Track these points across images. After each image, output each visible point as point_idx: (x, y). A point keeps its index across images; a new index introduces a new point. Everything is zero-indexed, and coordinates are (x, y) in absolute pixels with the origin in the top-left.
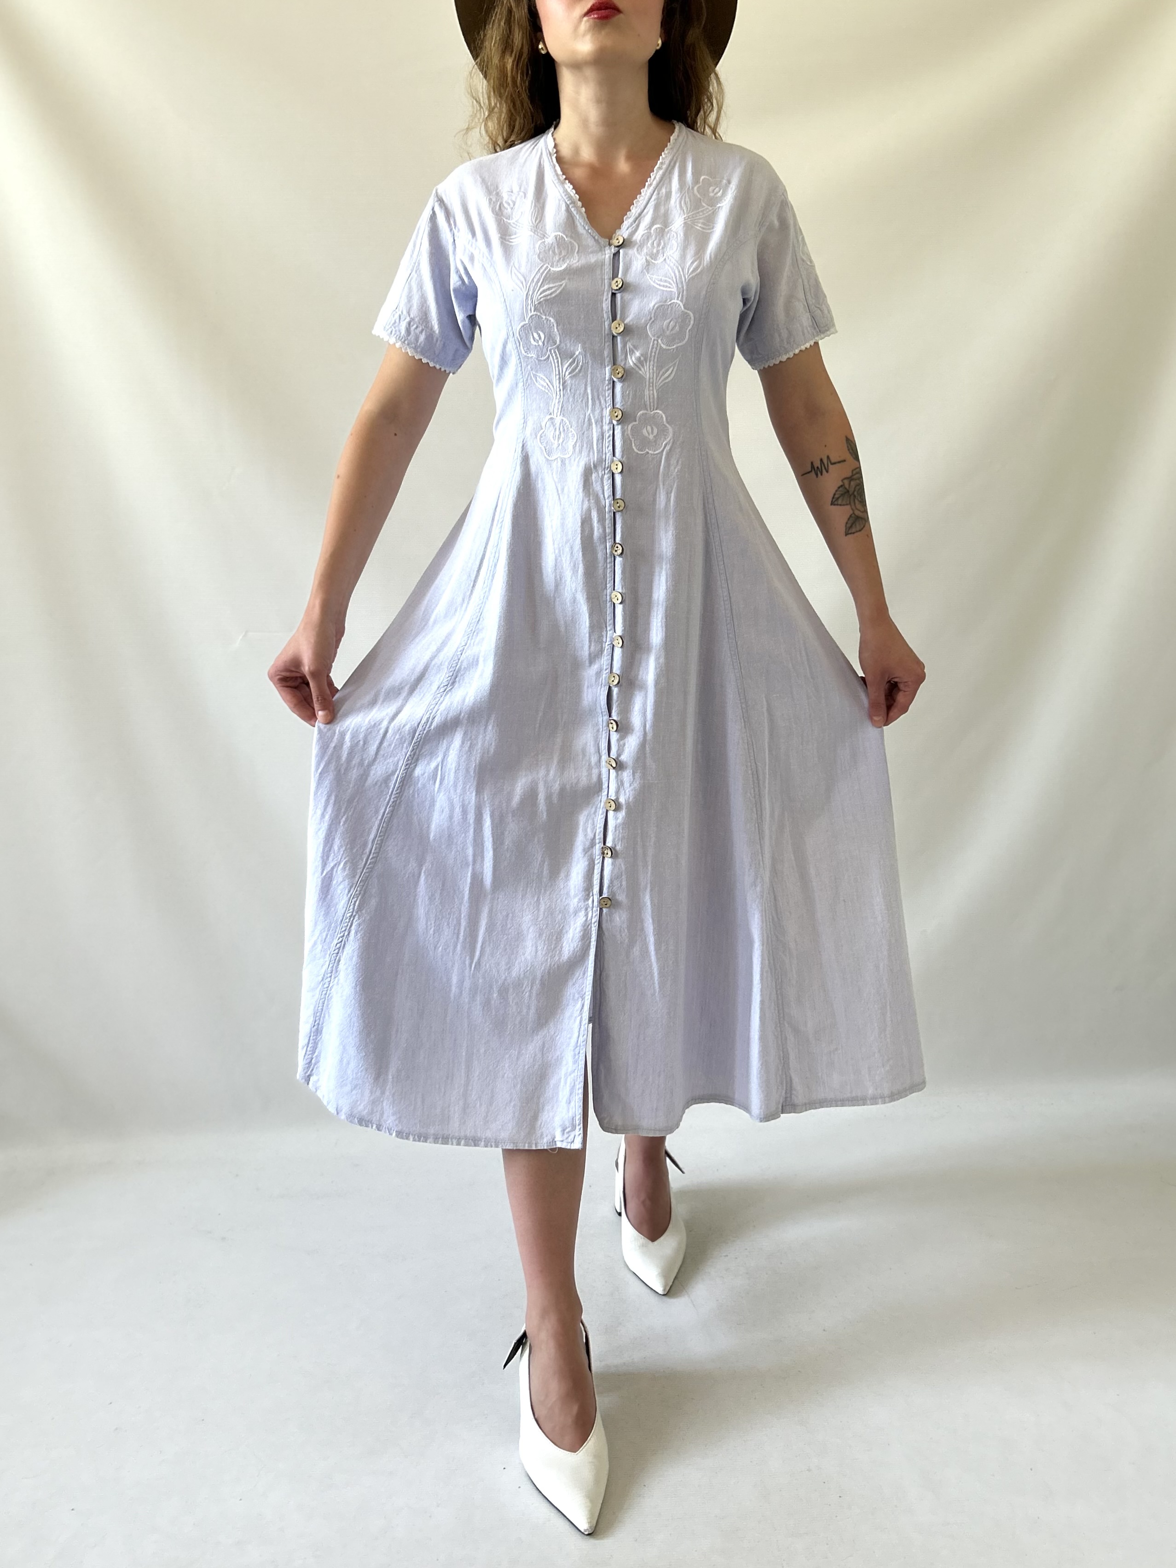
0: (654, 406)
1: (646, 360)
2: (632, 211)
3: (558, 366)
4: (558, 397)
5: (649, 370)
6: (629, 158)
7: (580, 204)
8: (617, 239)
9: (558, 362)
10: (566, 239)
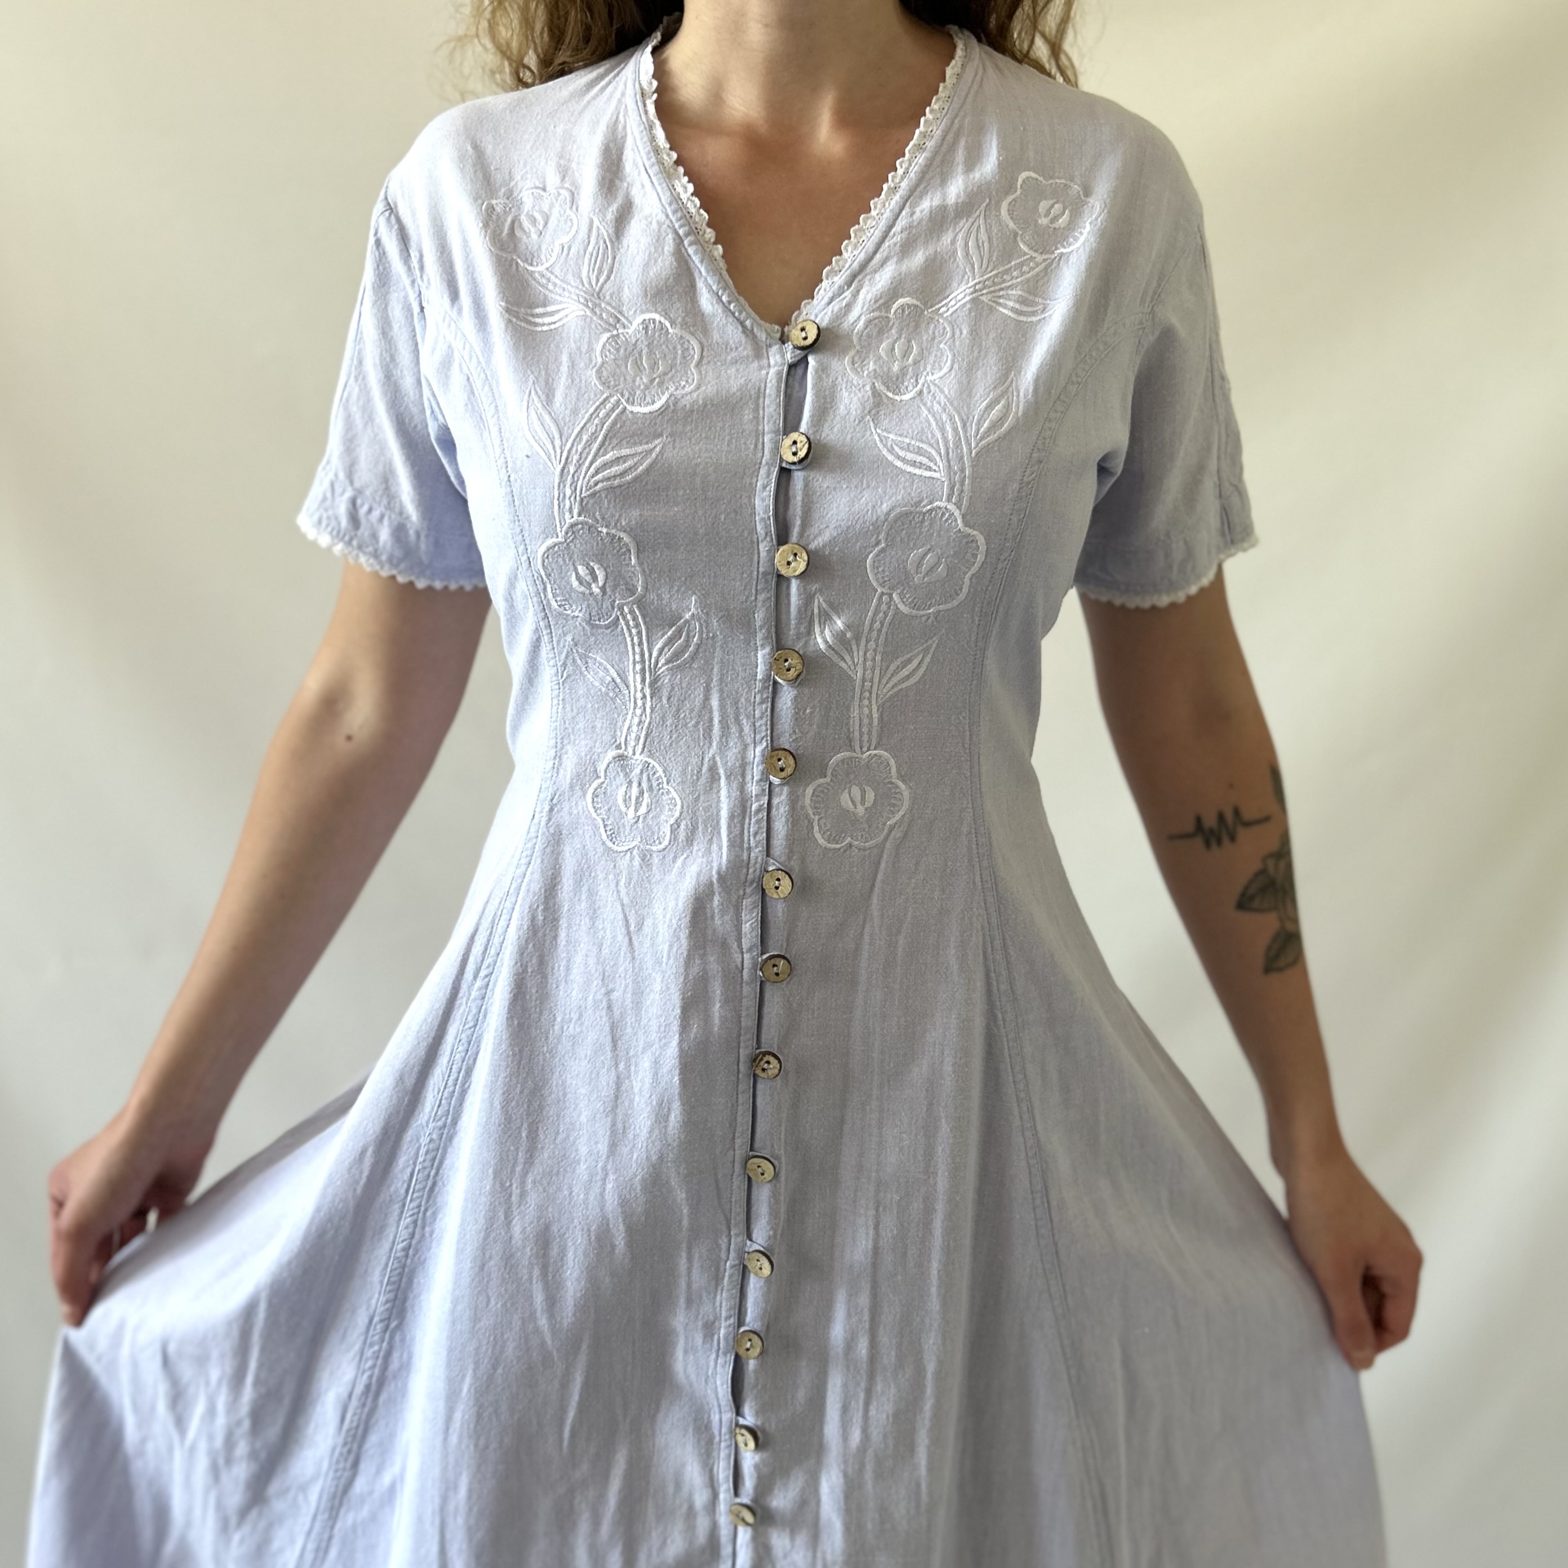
0: (870, 741)
1: (857, 638)
2: (845, 255)
3: (640, 644)
4: (638, 712)
5: (865, 660)
6: (844, 119)
7: (710, 234)
8: (803, 329)
9: (639, 633)
10: (670, 330)
